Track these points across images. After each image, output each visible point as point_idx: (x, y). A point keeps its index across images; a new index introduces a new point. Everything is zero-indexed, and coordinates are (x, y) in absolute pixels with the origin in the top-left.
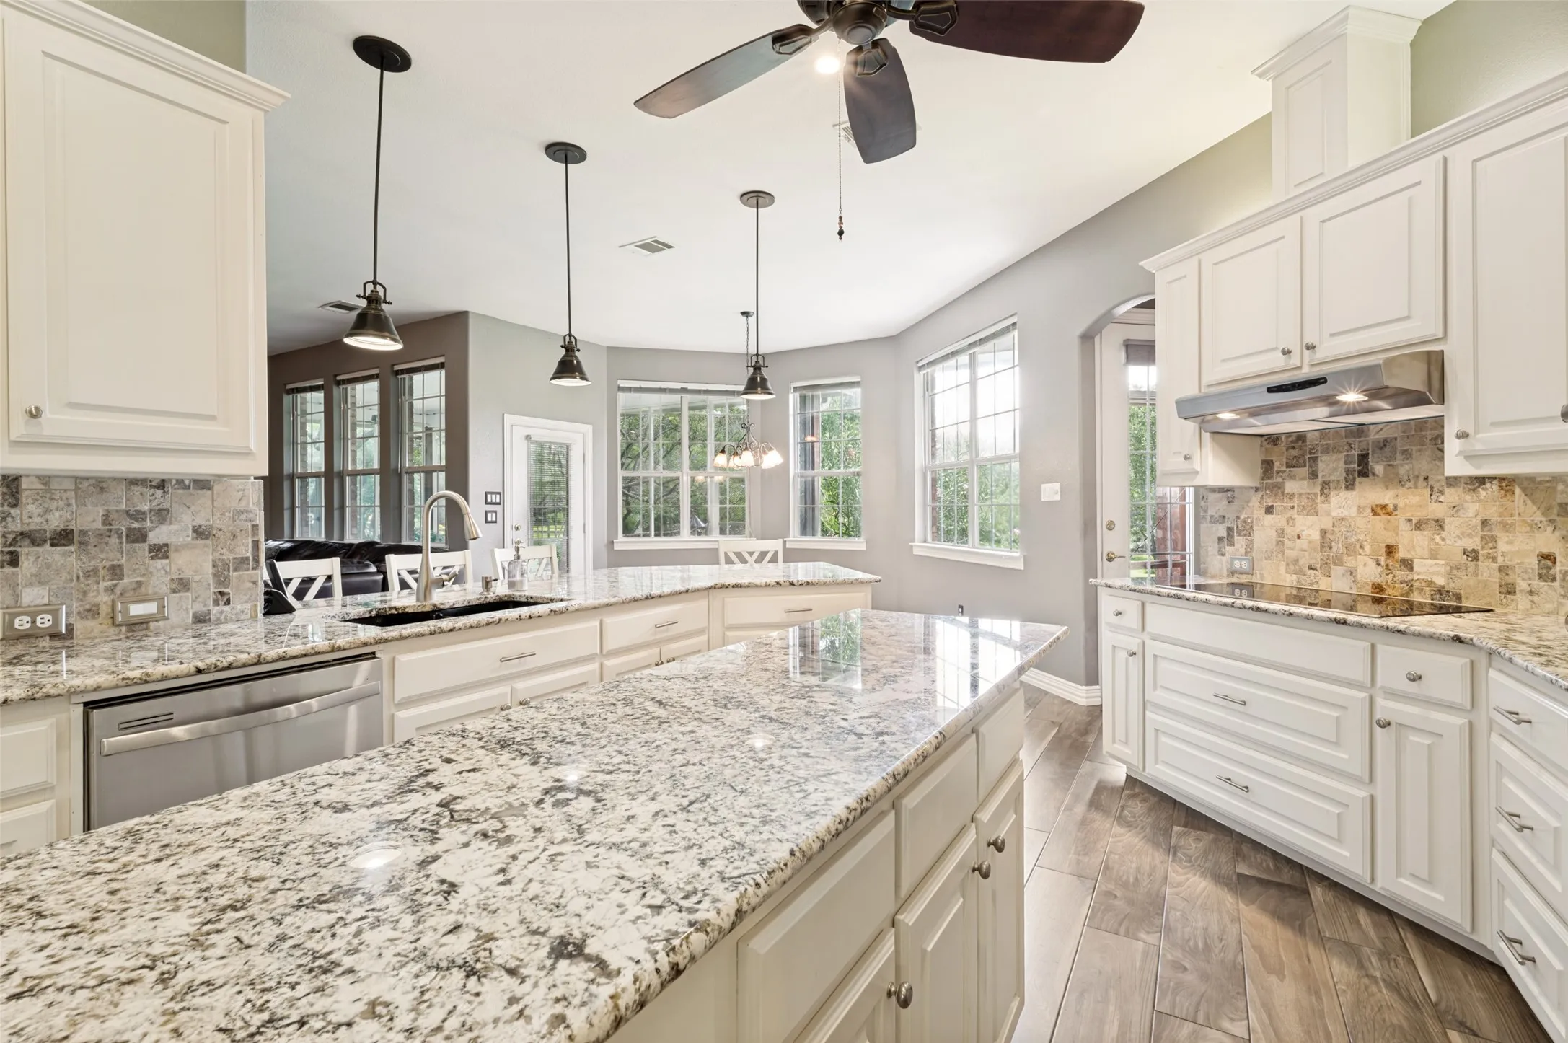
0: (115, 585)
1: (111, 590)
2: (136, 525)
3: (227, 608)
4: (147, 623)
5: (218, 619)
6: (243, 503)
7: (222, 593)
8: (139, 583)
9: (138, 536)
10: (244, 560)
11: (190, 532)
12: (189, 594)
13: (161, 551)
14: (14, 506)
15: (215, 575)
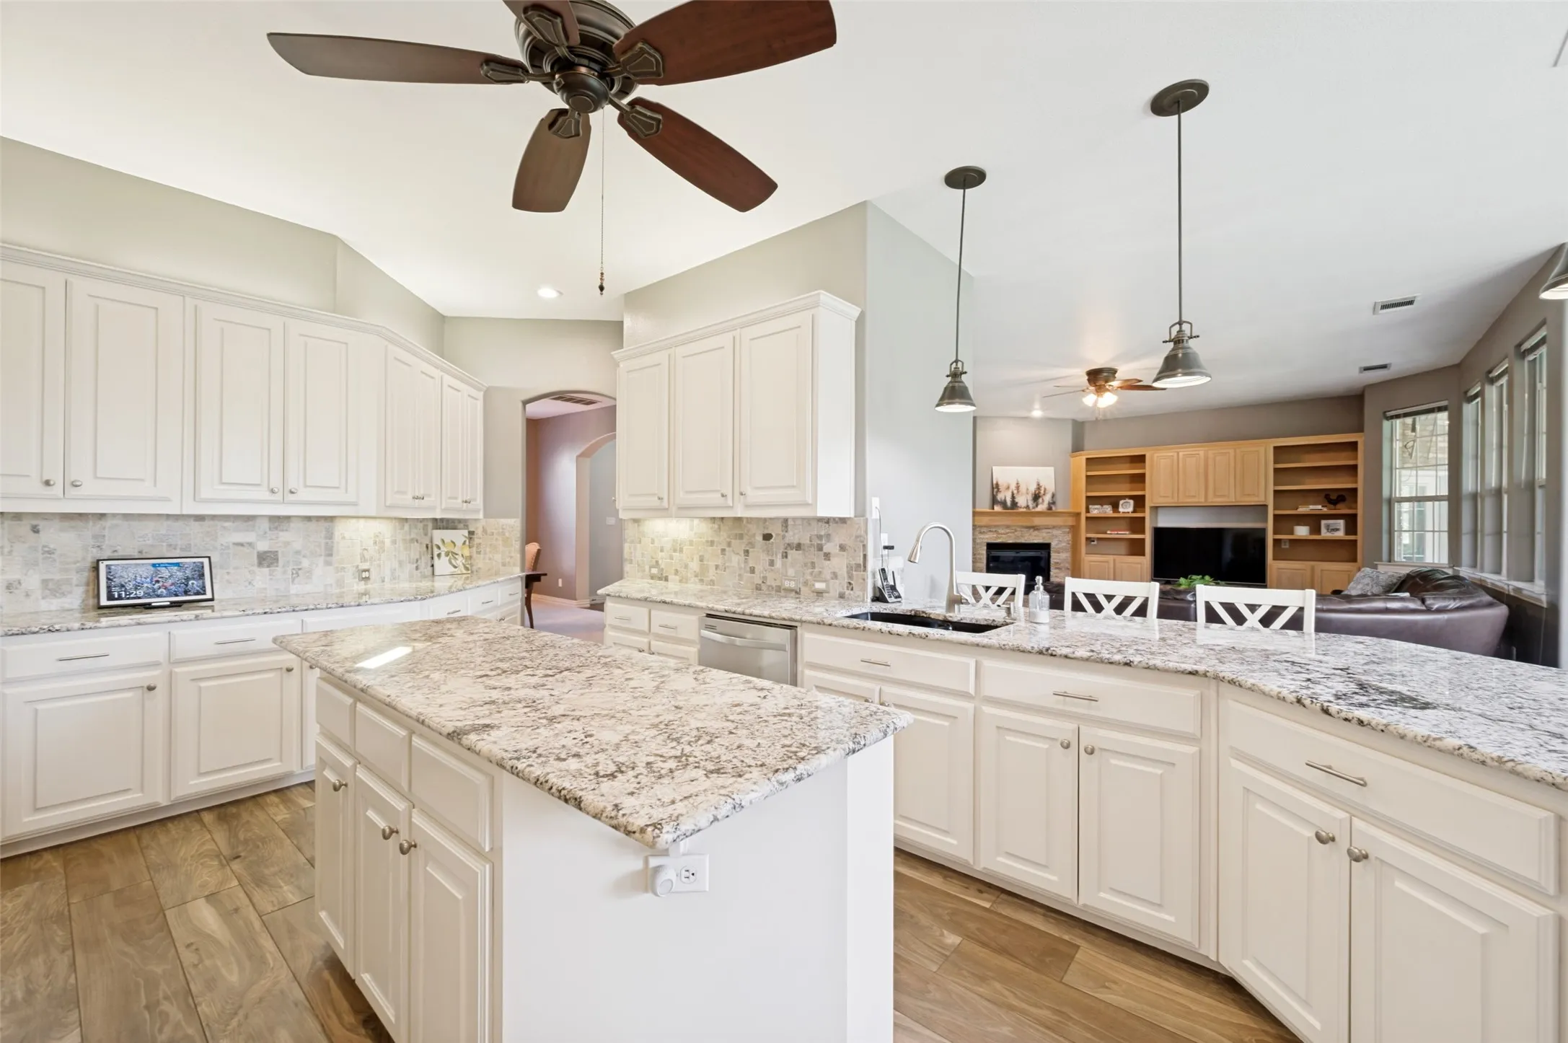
0: (813, 572)
1: (811, 574)
2: (819, 542)
3: (852, 592)
4: (822, 593)
5: (848, 598)
6: (859, 532)
7: (850, 583)
8: (820, 572)
9: (820, 548)
10: (858, 565)
11: (838, 547)
12: (837, 581)
13: (827, 556)
14: (786, 532)
15: (848, 573)
